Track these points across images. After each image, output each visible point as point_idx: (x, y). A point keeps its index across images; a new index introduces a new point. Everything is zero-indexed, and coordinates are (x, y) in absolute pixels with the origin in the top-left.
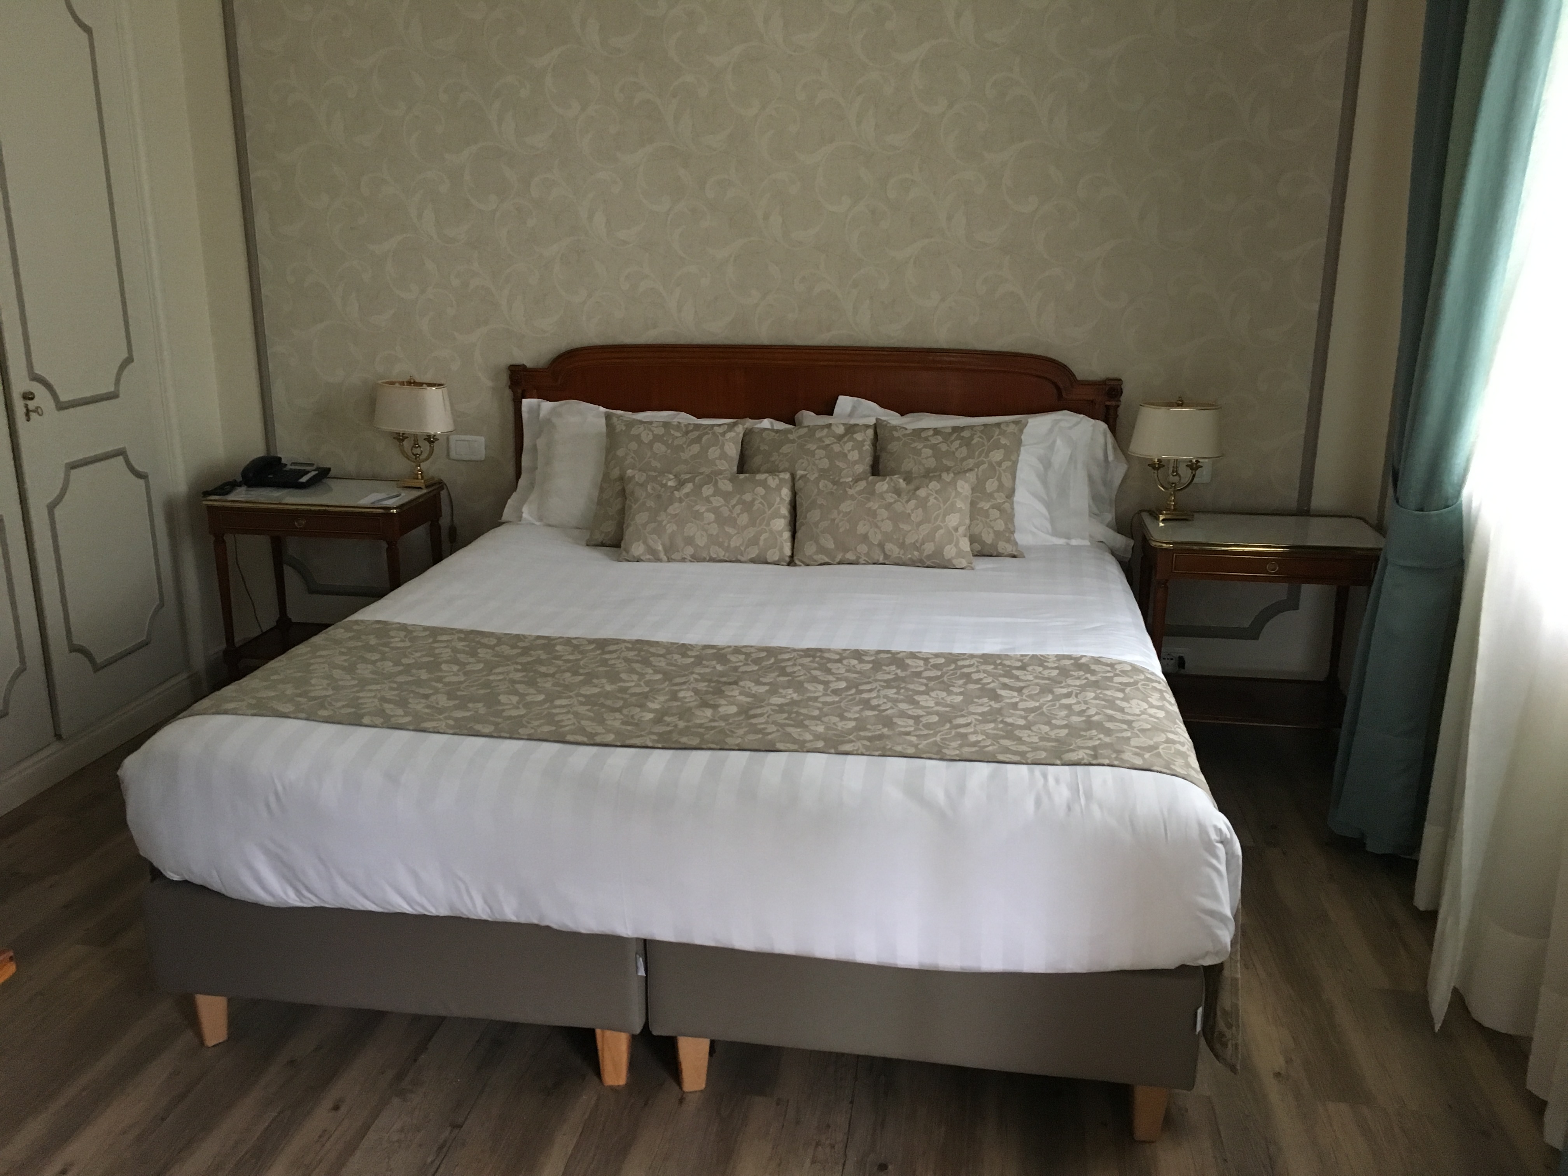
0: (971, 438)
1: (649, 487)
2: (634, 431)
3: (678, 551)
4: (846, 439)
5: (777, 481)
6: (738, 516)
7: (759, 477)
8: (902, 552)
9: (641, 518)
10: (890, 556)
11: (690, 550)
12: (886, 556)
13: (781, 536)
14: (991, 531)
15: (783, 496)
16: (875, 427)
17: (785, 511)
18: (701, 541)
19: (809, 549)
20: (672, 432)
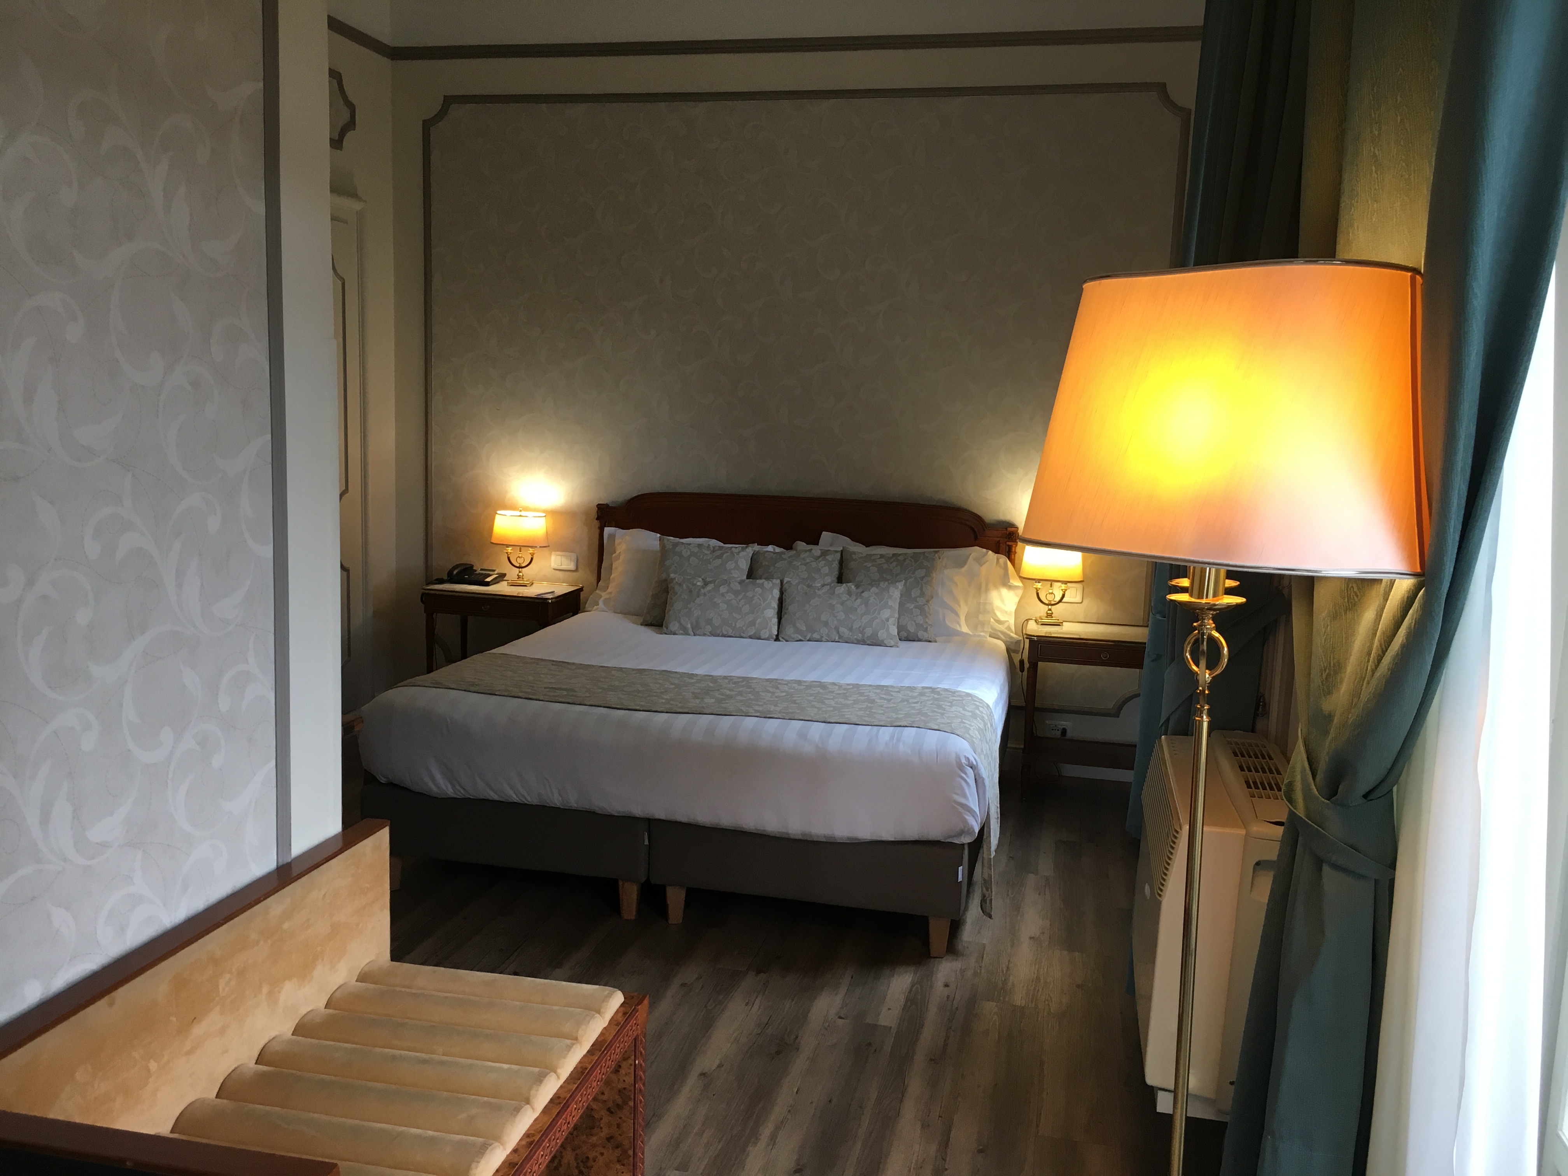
0: (904, 560)
1: (684, 585)
2: (678, 549)
3: (701, 629)
4: (820, 559)
5: (771, 584)
6: (743, 607)
7: (759, 581)
8: (851, 634)
9: (678, 605)
10: (843, 636)
11: (709, 629)
12: (840, 637)
13: (771, 621)
14: (914, 623)
15: (774, 595)
16: (842, 552)
17: (775, 605)
18: (717, 622)
19: (789, 630)
20: (704, 551)
